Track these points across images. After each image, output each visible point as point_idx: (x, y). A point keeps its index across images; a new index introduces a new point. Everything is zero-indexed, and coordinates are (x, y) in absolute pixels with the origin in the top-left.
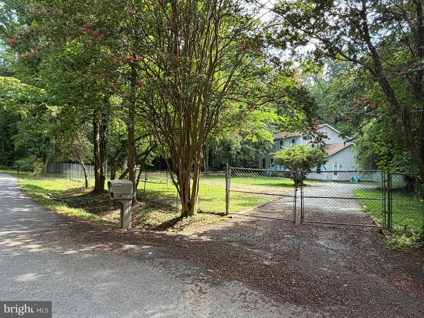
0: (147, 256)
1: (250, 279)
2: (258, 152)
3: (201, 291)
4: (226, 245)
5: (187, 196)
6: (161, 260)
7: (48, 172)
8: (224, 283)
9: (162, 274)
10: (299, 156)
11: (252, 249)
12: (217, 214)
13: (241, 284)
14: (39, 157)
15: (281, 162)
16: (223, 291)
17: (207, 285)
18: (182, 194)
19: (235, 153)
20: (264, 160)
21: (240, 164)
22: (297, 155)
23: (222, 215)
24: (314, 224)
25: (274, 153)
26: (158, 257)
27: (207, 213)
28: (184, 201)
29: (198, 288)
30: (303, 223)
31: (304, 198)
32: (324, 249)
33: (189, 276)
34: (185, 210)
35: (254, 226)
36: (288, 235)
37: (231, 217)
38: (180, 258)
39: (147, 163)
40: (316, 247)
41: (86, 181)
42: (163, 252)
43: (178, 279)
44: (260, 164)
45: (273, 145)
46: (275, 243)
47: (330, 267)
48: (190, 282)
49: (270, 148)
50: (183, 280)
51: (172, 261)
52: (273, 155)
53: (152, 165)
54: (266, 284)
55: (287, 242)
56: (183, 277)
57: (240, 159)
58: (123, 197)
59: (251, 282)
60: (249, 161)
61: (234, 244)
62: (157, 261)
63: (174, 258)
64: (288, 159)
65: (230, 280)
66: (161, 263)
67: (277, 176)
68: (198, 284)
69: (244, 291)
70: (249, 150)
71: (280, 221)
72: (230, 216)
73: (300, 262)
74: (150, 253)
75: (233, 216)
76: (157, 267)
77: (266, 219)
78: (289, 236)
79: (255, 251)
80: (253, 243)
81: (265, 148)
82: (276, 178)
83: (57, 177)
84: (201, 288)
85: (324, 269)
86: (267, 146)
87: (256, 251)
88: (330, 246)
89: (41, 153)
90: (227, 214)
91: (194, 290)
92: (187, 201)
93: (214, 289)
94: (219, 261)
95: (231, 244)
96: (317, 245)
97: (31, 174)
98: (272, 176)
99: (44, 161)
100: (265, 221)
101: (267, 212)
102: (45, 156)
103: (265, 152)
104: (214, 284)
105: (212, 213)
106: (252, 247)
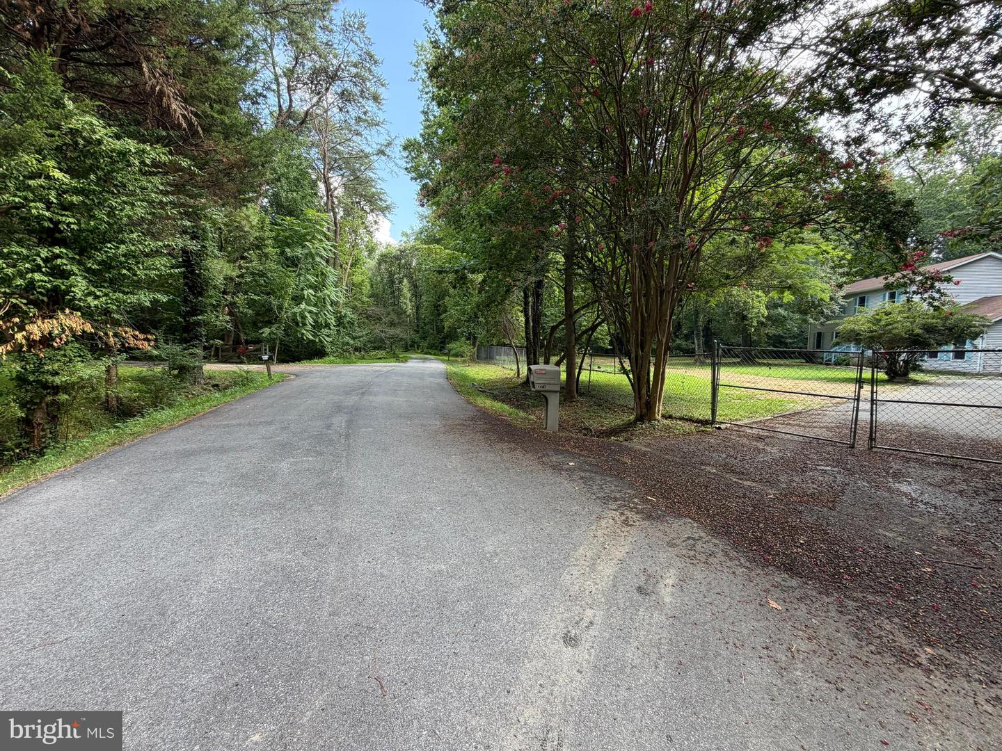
0: (567, 467)
1: (714, 520)
2: (805, 321)
3: (626, 523)
4: (694, 467)
5: (644, 391)
6: (583, 474)
7: (478, 358)
8: (668, 518)
9: (578, 492)
10: (901, 324)
11: (741, 479)
12: (696, 422)
13: (695, 525)
14: (468, 339)
15: (854, 337)
16: (662, 528)
17: (638, 516)
18: (636, 387)
19: (755, 323)
20: (819, 334)
21: (766, 342)
22: (897, 322)
23: (704, 423)
24: (901, 454)
25: (838, 321)
26: (581, 470)
27: (681, 419)
28: (640, 399)
29: (624, 518)
30: (874, 450)
31: (878, 403)
32: (905, 500)
33: (616, 499)
34: (641, 412)
35: (760, 445)
36: (827, 466)
37: (719, 428)
38: (611, 475)
39: (602, 345)
40: (886, 494)
41: (518, 368)
42: (590, 464)
43: (598, 501)
44: (811, 342)
45: (842, 307)
46: (792, 476)
47: (904, 533)
48: (614, 507)
49: (834, 312)
50: (605, 503)
51: (598, 477)
52: (838, 324)
53: (610, 347)
54: (742, 534)
55: (820, 478)
56: (606, 500)
57: (767, 334)
58: (547, 388)
59: (716, 526)
60: (786, 338)
61: (709, 468)
62: (578, 474)
63: (602, 474)
64: (872, 332)
65: (680, 516)
66: (582, 478)
67: (848, 365)
68: (626, 512)
69: (696, 536)
70: (784, 317)
71: (820, 441)
72: (717, 426)
73: (834, 513)
74: (571, 464)
75: (723, 426)
76: (575, 481)
77: (789, 436)
78: (829, 468)
79: (745, 483)
80: (745, 471)
81: (823, 313)
82: (844, 367)
83: (488, 363)
84: (627, 518)
85: (887, 534)
86: (827, 309)
87: (748, 483)
88: (926, 497)
89: (470, 334)
90: (713, 422)
91: (617, 518)
92: (645, 398)
93: (647, 523)
94: (671, 488)
95: (703, 467)
96: (890, 490)
97: (459, 359)
98: (836, 365)
99: (474, 344)
100: (788, 440)
101: (799, 425)
102: (475, 338)
103: (822, 320)
104: (649, 517)
105: (687, 420)
106: (742, 476)
